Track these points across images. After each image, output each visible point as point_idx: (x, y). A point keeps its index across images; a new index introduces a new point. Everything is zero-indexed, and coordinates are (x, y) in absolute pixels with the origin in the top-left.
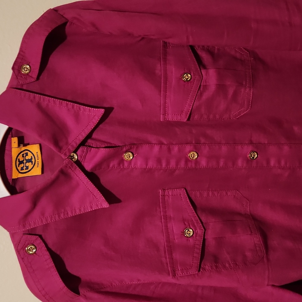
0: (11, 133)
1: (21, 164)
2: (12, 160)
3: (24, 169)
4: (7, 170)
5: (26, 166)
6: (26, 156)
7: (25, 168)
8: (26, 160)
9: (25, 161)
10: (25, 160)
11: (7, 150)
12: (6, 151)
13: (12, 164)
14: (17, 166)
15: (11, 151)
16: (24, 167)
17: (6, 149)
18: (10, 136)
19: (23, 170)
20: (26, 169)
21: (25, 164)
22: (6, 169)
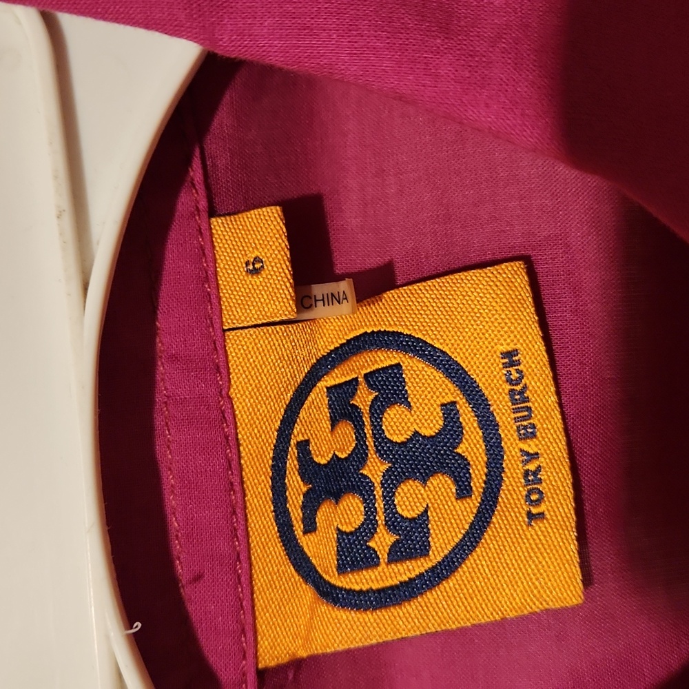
0: (196, 173)
1: (337, 496)
2: (233, 465)
3: (383, 556)
4: (198, 578)
5: (394, 521)
6: (378, 409)
7: (383, 541)
8: (386, 448)
9: (375, 469)
10: (372, 455)
11: (173, 358)
12: (162, 368)
13: (236, 512)
14: (298, 528)
15: (218, 369)
16: (369, 527)
17: (163, 344)
18: (190, 199)
19: (369, 560)
20: (398, 554)
21: (378, 492)
22: (182, 570)
